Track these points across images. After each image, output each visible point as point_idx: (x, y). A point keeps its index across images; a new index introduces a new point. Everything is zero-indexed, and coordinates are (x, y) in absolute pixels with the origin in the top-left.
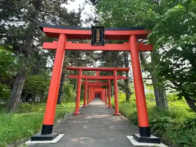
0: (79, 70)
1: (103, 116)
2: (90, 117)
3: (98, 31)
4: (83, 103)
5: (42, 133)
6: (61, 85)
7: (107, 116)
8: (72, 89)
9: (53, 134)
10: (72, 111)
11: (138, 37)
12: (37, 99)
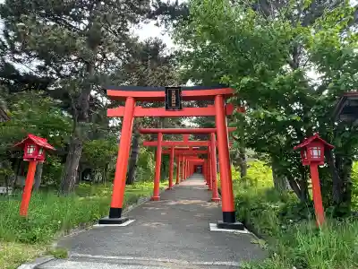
0: (157, 133)
1: (193, 201)
2: (173, 203)
3: (173, 92)
4: (168, 182)
5: (110, 217)
6: (134, 154)
7: (199, 201)
8: (151, 160)
9: (123, 218)
10: (149, 195)
11: (225, 97)
12: (98, 176)
